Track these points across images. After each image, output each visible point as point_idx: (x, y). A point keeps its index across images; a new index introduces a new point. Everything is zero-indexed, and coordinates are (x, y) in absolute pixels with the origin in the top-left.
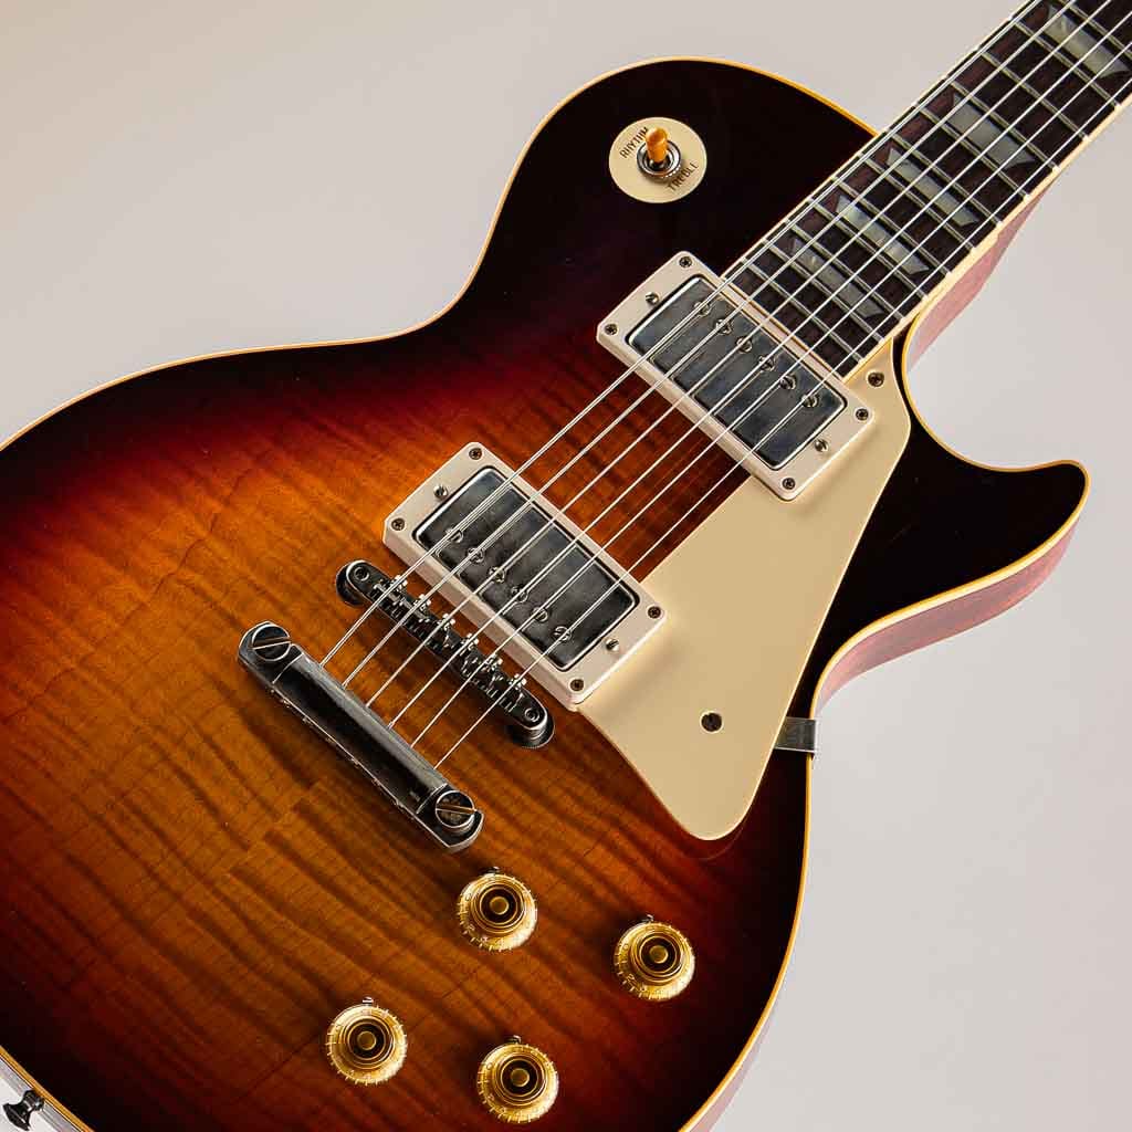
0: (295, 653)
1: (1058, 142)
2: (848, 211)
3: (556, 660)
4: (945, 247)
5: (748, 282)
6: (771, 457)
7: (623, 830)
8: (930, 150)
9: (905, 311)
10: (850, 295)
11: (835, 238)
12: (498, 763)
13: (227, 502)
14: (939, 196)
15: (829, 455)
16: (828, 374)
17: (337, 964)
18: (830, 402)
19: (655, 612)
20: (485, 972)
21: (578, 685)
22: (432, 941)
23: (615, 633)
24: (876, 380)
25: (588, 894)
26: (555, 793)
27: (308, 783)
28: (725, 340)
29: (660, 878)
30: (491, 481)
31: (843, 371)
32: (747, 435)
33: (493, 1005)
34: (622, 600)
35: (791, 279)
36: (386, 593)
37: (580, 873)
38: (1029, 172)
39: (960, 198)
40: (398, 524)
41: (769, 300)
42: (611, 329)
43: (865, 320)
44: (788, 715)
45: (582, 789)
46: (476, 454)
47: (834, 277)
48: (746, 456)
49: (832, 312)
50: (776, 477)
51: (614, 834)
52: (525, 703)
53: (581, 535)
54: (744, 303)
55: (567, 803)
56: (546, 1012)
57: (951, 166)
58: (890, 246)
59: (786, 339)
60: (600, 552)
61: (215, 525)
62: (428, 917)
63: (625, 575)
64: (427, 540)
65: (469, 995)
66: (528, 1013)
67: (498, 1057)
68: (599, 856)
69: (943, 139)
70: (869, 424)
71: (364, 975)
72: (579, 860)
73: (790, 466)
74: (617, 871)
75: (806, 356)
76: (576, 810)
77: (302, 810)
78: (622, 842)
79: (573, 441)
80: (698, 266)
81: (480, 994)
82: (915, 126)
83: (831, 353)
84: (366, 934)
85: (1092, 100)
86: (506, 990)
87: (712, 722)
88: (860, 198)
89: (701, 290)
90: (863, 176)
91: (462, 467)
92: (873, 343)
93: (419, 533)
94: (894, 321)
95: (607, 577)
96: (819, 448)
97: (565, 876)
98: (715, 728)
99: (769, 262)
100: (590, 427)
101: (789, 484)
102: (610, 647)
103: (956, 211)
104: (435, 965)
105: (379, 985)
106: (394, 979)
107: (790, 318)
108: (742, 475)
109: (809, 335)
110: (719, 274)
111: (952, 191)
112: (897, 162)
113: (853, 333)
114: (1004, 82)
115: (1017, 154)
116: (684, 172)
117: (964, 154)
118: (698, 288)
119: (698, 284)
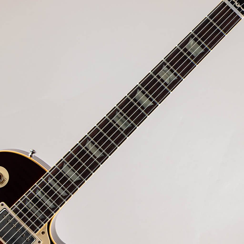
1: (87, 175)
2: (39, 193)
4: (60, 202)
5: (16, 211)
8: (58, 178)
9: (50, 218)
10: (37, 213)
11: (35, 200)
14: (59, 189)
16: (32, 233)
18: (32, 239)
24: (43, 233)
28: (11, 225)
31: (35, 232)
35: (25, 210)
38: (80, 183)
39: (64, 190)
41: (20, 216)
43: (41, 220)
47: (35, 210)
49: (34, 219)
54: (15, 216)
57: (62, 182)
59: (24, 225)
69: (61, 174)
75: (28, 229)
80: (5, 206)
82: (55, 171)
83: (33, 229)
85: (96, 164)
88: (42, 190)
90: (43, 184)
92: (42, 225)
94: (47, 220)
99: (21, 206)
103: (63, 193)
107: (24, 220)
109: (28, 224)
110: (10, 208)
111: (62, 188)
112: (50, 181)
113: (38, 223)
114: (76, 160)
115: (77, 178)
116: (4, 180)
117: (65, 179)
118: (5, 212)
119: (5, 210)
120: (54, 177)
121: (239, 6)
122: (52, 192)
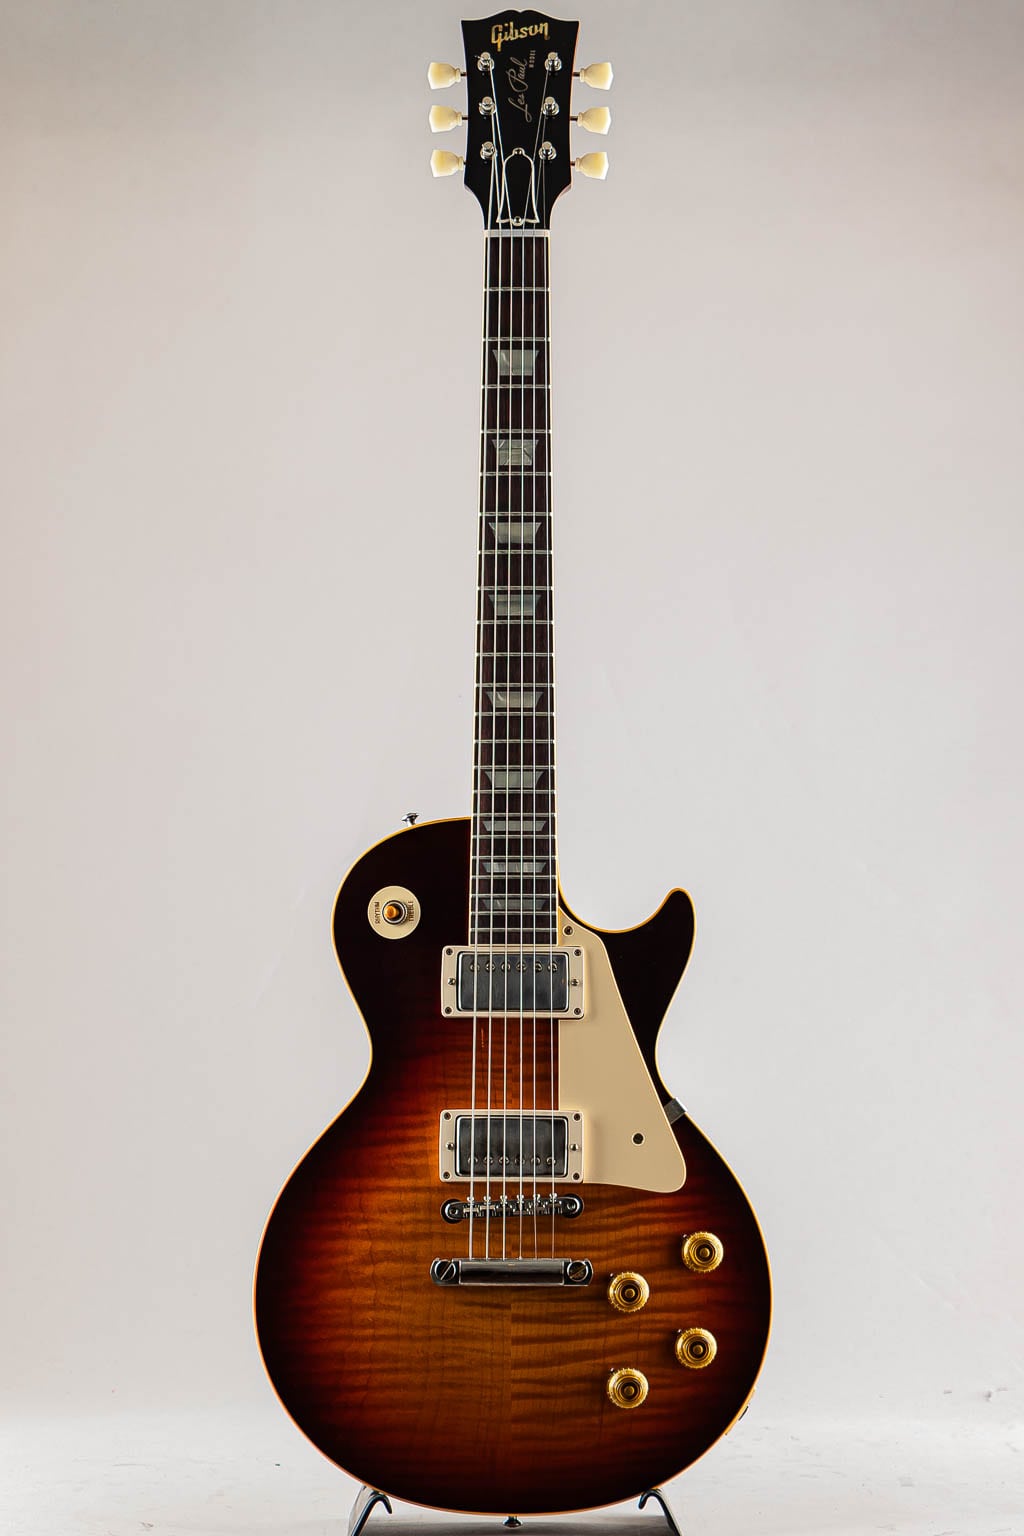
0: (457, 1264)
1: (545, 755)
2: (494, 867)
3: (559, 1174)
4: (544, 847)
5: (484, 938)
6: (560, 1006)
7: (641, 1210)
8: (500, 808)
9: (554, 891)
10: (526, 905)
11: (499, 886)
12: (573, 1231)
13: (365, 1221)
14: (522, 826)
15: (581, 984)
16: (550, 949)
17: (584, 1368)
18: (560, 959)
19: (577, 1117)
20: (644, 1317)
21: (576, 1176)
22: (613, 1324)
23: (570, 1141)
24: (568, 931)
25: (653, 1249)
26: (605, 1222)
27: (509, 1307)
28: (498, 972)
29: (673, 1215)
30: (465, 1124)
31: (554, 942)
32: (543, 1006)
33: (659, 1326)
34: (560, 1124)
35: (499, 921)
36: (471, 1210)
37: (643, 1244)
38: (546, 780)
39: (531, 819)
40: (446, 1175)
41: (499, 938)
42: (448, 1010)
43: (543, 910)
44: (663, 1106)
45: (612, 1210)
46: (447, 1116)
47: (514, 903)
48: (551, 1015)
49: (528, 921)
50: (571, 1013)
51: (641, 1216)
52: (564, 1204)
53: (521, 1112)
54: (490, 949)
55: (612, 1221)
56: (679, 1309)
57: (514, 808)
58: (523, 867)
59: (521, 949)
60: (535, 1112)
61: (369, 1236)
62: (603, 1316)
63: (552, 1113)
64: (465, 1172)
65: (646, 1331)
66: (674, 1316)
67: (681, 1344)
68: (643, 1230)
69: (500, 798)
70: (583, 953)
71: (601, 1361)
72: (638, 1239)
73: (571, 1004)
74: (656, 1229)
75: (534, 948)
76: (618, 1221)
77: (516, 1319)
78: (646, 1216)
79: (482, 1071)
80: (457, 949)
81: (649, 1326)
82: (484, 803)
83: (543, 938)
84: (587, 1345)
85: (542, 721)
86: (658, 1316)
87: (638, 1139)
88: (492, 857)
89: (468, 959)
90: (485, 846)
91: (447, 1127)
92: (554, 917)
93: (458, 1171)
94: (554, 899)
95: (545, 1121)
96: (575, 985)
97: (639, 1251)
98: (642, 1139)
99: (484, 922)
100: (482, 1061)
101: (577, 1011)
102: (574, 1149)
103: (535, 826)
104: (623, 1332)
105: (610, 1360)
106: (613, 1351)
107: (514, 939)
108: (556, 1021)
109: (528, 939)
110: (467, 945)
111: (525, 819)
112: (492, 826)
113: (543, 921)
114: (501, 748)
115: (535, 776)
116: (410, 908)
117: (514, 798)
118: (466, 958)
119: (463, 956)
120: (493, 814)
121: (522, 222)
122: (514, 843)
